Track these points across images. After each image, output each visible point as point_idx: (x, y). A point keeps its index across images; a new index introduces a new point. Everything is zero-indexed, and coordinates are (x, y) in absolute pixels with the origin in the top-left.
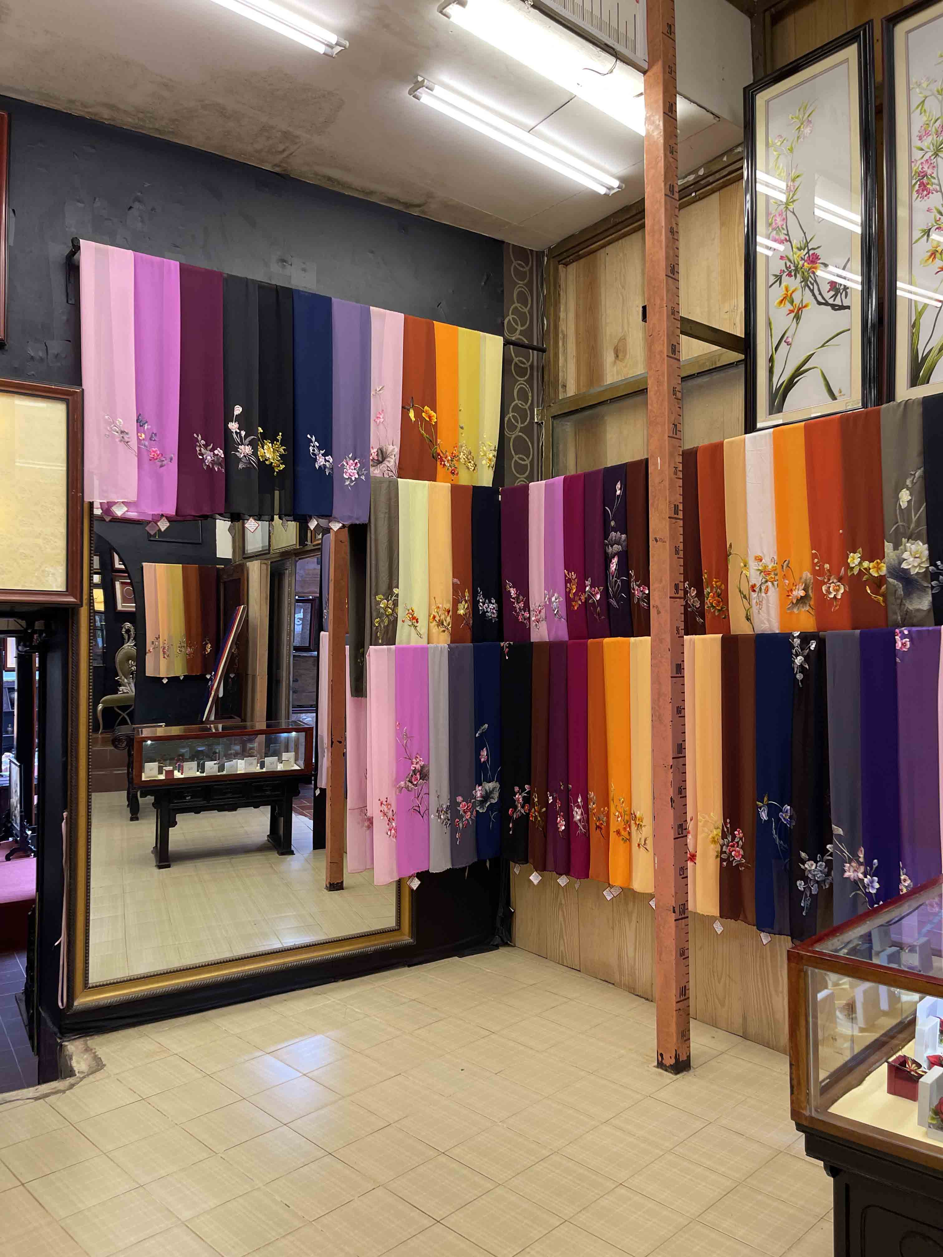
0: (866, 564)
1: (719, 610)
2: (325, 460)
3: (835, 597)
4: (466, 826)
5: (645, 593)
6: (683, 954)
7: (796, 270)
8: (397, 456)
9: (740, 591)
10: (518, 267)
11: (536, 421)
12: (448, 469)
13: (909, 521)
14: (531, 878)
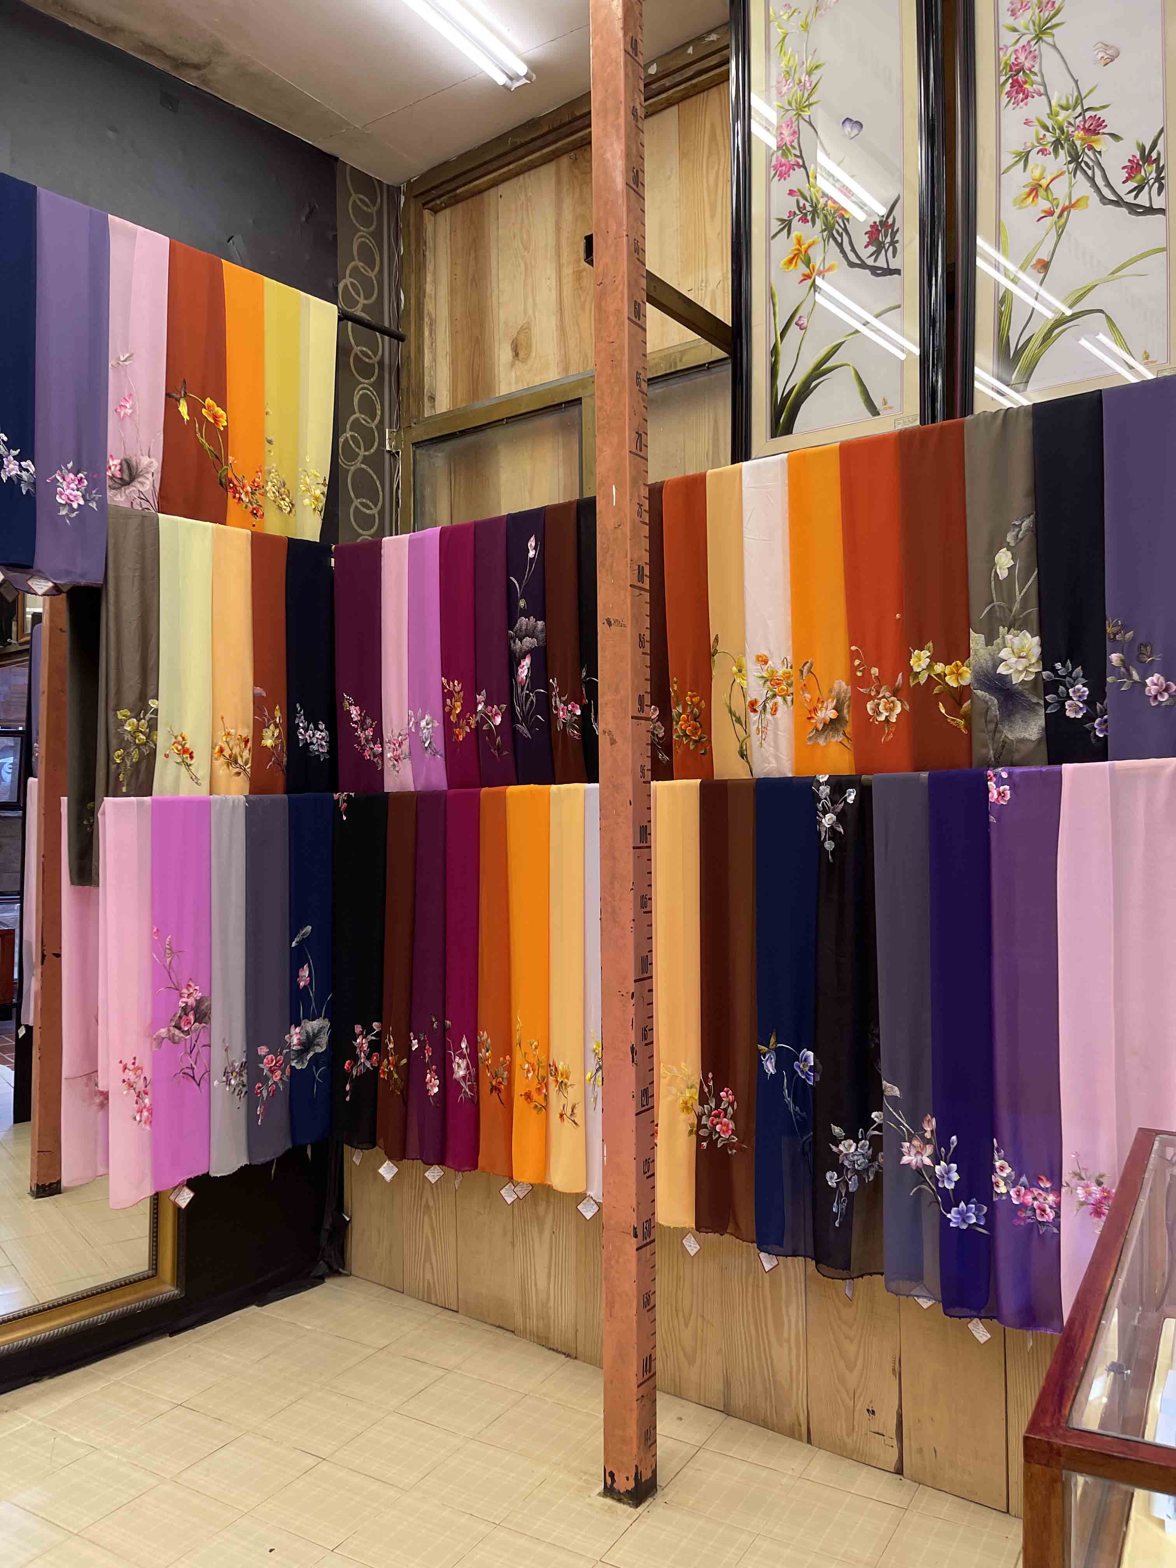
0: (939, 668)
1: (696, 741)
2: (21, 468)
3: (887, 719)
4: (274, 1094)
5: (575, 715)
6: (647, 1303)
7: (815, 212)
8: (158, 476)
9: (730, 711)
10: (359, 203)
11: (388, 448)
12: (246, 507)
13: (1011, 598)
14: (381, 1171)
